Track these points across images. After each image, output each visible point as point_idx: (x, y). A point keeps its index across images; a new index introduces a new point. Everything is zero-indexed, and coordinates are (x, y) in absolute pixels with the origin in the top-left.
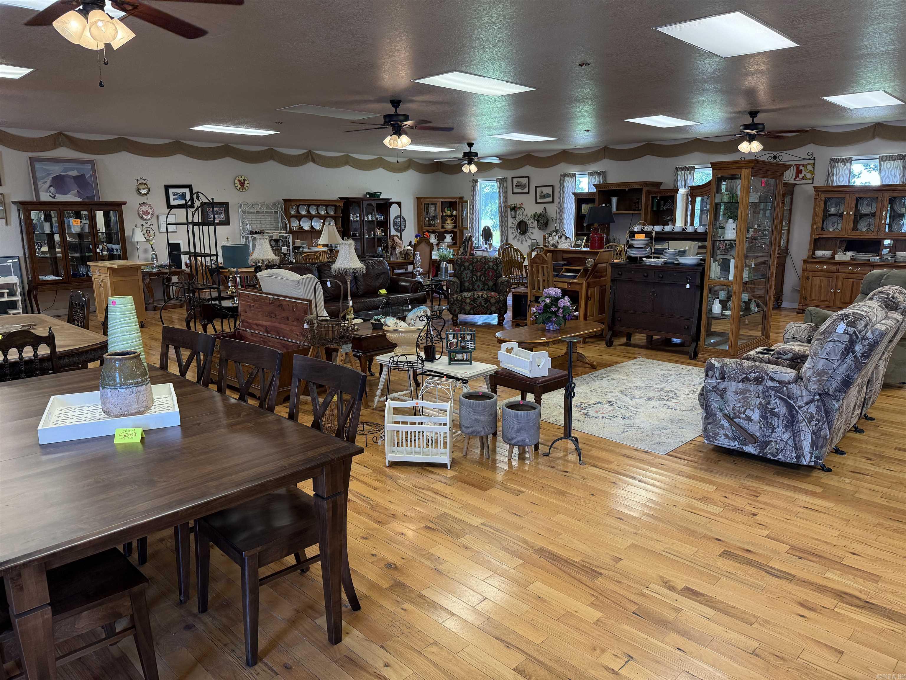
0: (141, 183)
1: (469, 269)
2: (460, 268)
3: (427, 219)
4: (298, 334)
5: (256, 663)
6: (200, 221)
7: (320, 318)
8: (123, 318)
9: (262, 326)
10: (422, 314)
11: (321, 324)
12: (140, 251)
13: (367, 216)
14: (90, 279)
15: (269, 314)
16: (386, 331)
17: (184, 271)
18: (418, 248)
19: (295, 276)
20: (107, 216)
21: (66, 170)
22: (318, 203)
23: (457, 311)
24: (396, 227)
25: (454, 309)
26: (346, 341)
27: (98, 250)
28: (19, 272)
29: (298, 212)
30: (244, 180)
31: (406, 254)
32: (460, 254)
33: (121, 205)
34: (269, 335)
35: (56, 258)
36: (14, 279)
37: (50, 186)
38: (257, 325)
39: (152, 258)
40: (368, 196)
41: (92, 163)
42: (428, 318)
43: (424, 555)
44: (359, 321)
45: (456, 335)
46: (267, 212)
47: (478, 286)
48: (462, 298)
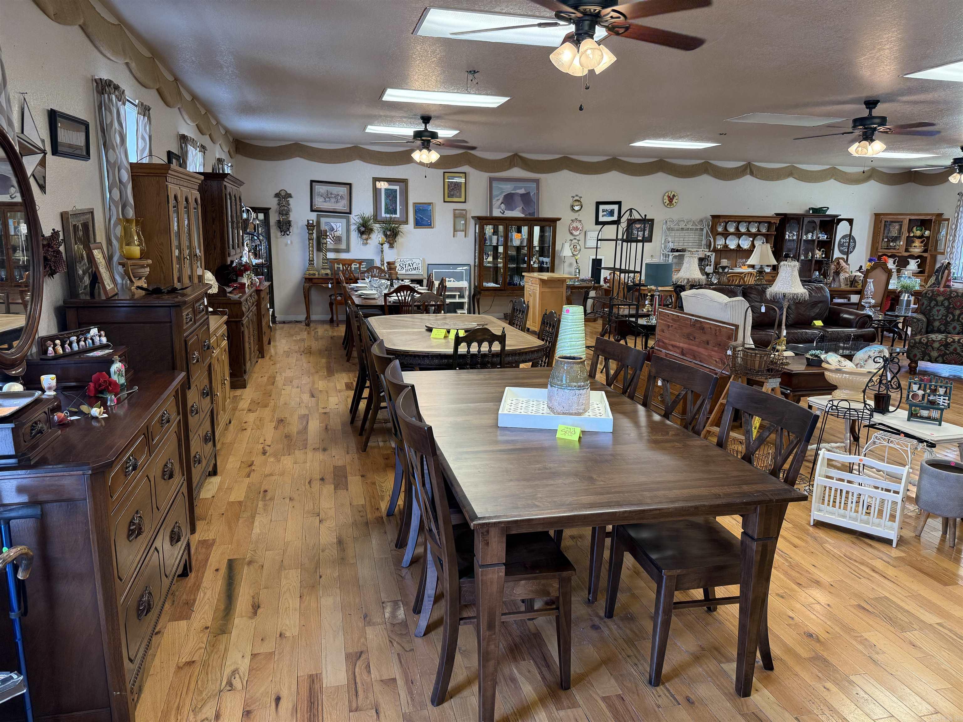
0: (575, 200)
1: (942, 304)
2: (930, 303)
3: (886, 240)
4: (717, 360)
5: (658, 685)
6: (625, 238)
7: (747, 346)
8: (574, 325)
9: (678, 347)
10: (877, 354)
11: (747, 352)
12: (566, 264)
13: (806, 234)
14: (522, 288)
15: (689, 337)
16: (826, 369)
17: (601, 286)
18: (870, 274)
19: (723, 298)
20: (542, 231)
21: (515, 189)
22: (749, 220)
23: (919, 356)
24: (841, 248)
25: (913, 353)
26: (773, 375)
27: (532, 263)
28: (469, 278)
29: (725, 229)
30: (674, 196)
31: (853, 281)
32: (929, 285)
33: (556, 221)
34: (685, 358)
35: (497, 267)
36: (464, 284)
37: (502, 203)
38: (673, 346)
39: (576, 272)
40: (811, 212)
41: (537, 181)
42: (885, 360)
43: (855, 636)
44: (790, 354)
45: (923, 385)
46: (692, 229)
47: (955, 328)
48: (928, 341)
